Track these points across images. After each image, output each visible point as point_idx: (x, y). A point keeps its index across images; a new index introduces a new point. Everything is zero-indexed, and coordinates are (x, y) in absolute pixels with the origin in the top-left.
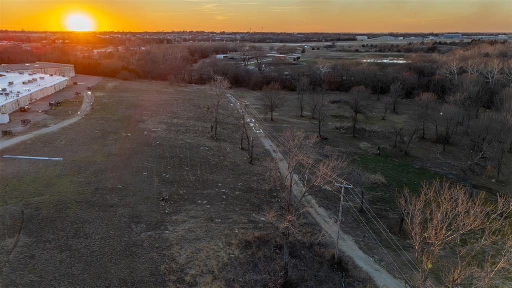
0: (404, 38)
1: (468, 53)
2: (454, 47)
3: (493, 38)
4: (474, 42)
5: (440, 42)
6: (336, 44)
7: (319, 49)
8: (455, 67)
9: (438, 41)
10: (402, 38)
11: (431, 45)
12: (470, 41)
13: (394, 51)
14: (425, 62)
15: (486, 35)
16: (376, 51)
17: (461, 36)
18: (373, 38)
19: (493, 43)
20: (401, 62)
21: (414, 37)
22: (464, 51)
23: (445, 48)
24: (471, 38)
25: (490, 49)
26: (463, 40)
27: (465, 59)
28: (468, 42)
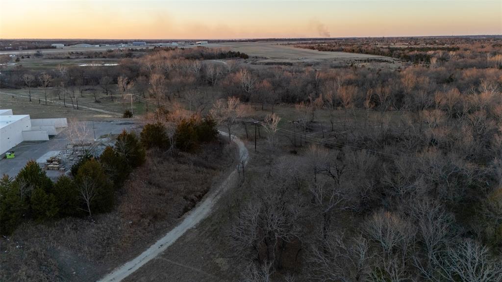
0: (100, 46)
1: (154, 57)
2: (144, 53)
3: (168, 45)
4: (156, 49)
5: (132, 49)
6: (40, 52)
7: (29, 57)
8: (149, 65)
9: (130, 49)
10: (98, 46)
11: (127, 52)
12: (153, 48)
13: (100, 58)
14: (131, 63)
15: (164, 43)
16: (85, 58)
17: (145, 44)
18: (71, 46)
19: (167, 50)
20: (115, 65)
21: (108, 45)
22: (152, 56)
23: (138, 54)
24: (153, 46)
25: (165, 54)
26: (148, 48)
27: (153, 61)
28: (152, 49)
